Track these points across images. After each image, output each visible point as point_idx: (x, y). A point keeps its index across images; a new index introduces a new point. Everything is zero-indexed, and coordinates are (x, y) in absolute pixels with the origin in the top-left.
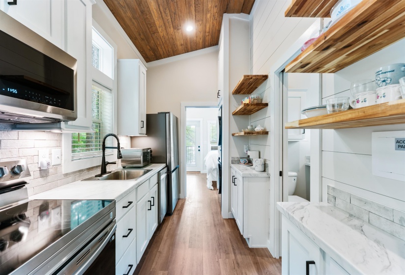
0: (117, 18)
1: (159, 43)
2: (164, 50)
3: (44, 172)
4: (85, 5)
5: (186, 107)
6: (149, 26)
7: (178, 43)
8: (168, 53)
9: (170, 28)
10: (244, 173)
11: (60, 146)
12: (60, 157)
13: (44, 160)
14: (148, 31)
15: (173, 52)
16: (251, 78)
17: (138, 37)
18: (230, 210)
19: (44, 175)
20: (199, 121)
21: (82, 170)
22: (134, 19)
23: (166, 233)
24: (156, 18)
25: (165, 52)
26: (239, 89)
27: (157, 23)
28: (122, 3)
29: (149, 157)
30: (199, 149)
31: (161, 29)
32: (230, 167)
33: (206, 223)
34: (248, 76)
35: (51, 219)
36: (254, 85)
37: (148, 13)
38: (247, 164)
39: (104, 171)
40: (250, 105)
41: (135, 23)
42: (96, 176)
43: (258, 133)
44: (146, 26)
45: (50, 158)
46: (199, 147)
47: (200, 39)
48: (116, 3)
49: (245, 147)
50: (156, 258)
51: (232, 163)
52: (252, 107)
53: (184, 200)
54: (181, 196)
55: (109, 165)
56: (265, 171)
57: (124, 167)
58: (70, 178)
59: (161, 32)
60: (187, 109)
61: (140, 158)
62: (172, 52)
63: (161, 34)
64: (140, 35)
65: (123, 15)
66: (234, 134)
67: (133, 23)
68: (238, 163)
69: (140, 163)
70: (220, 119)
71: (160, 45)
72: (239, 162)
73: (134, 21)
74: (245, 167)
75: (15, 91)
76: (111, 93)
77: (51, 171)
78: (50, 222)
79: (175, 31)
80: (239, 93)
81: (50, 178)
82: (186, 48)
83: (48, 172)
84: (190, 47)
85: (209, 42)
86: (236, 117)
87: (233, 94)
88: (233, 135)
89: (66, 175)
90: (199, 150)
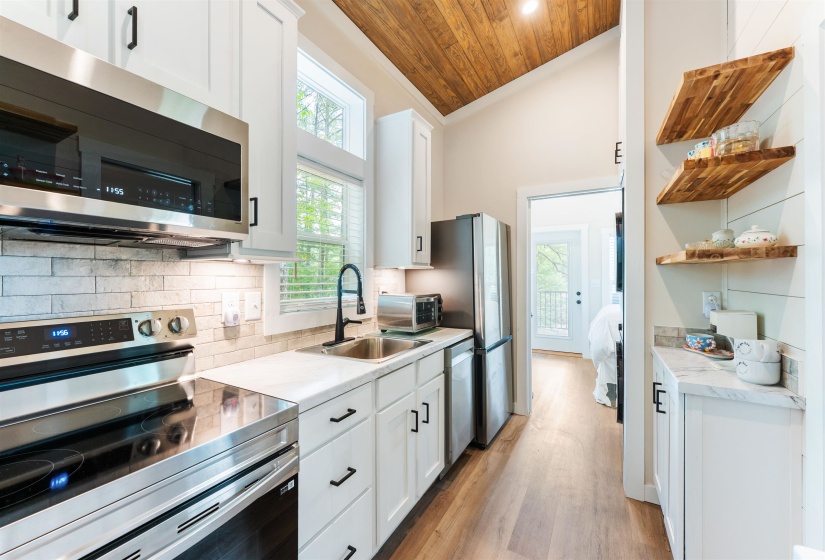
0: (374, 38)
1: (462, 66)
2: (476, 78)
3: (231, 332)
4: (281, 22)
5: (530, 199)
6: (436, 35)
7: (508, 53)
8: (485, 81)
9: (481, 22)
10: (686, 380)
11: (259, 287)
12: (259, 307)
13: (229, 311)
14: (435, 47)
15: (500, 77)
16: (716, 76)
17: (418, 66)
18: (648, 478)
19: (232, 336)
20: (579, 232)
21: (301, 331)
22: (404, 28)
23: (464, 489)
24: (448, 11)
25: (478, 82)
26: (675, 124)
27: (451, 21)
28: (375, 5)
29: (435, 314)
30: (578, 298)
31: (460, 32)
32: (649, 357)
33: (571, 496)
34: (702, 72)
35: (241, 413)
36: (733, 98)
37: (428, 6)
38: (711, 351)
39: (340, 338)
40: (710, 164)
41: (408, 38)
42: (324, 345)
43: (747, 253)
44: (429, 36)
45: (242, 307)
46: (579, 294)
47: (563, 23)
48: (365, 7)
49: (705, 297)
50: (427, 546)
51: (658, 344)
52: (723, 170)
53: (527, 417)
54: (518, 409)
55: (350, 325)
56: (781, 383)
57: (383, 331)
58: (278, 345)
59: (463, 39)
60: (532, 202)
61: (411, 313)
62: (494, 79)
63: (464, 44)
64: (420, 59)
65: (383, 28)
66: (661, 259)
67: (404, 39)
68: (680, 347)
69: (411, 325)
70: (620, 220)
71: (465, 69)
72: (680, 342)
73: (403, 33)
74: (702, 359)
75: (120, 191)
76: (361, 186)
77: (243, 329)
78: (241, 417)
79: (494, 25)
80: (680, 135)
81: (241, 342)
82: (529, 58)
83: (239, 332)
84: (539, 52)
85: (591, 24)
86: (671, 209)
87: (660, 142)
88: (659, 262)
89: (271, 338)
90: (579, 302)
